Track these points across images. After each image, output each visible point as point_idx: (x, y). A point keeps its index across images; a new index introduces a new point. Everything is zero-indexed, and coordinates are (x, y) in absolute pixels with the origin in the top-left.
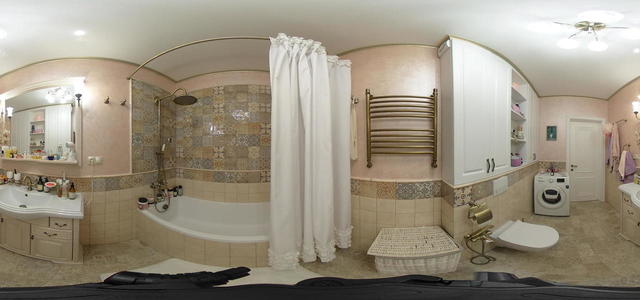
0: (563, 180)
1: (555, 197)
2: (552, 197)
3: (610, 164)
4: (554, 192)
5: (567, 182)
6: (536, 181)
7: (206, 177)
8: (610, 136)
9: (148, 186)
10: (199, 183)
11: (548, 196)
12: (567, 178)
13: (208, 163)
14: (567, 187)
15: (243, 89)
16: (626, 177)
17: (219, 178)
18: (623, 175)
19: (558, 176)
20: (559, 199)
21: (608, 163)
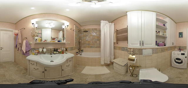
0: (184, 54)
1: (180, 61)
2: (179, 61)
3: (17, 47)
4: (179, 59)
5: (186, 55)
6: (172, 54)
7: (89, 47)
8: (17, 35)
9: (77, 50)
10: (87, 49)
11: (177, 61)
12: (186, 53)
13: (89, 44)
14: (186, 57)
15: (96, 29)
16: (26, 52)
17: (91, 47)
18: (25, 52)
19: (182, 52)
20: (182, 62)
21: (16, 47)
